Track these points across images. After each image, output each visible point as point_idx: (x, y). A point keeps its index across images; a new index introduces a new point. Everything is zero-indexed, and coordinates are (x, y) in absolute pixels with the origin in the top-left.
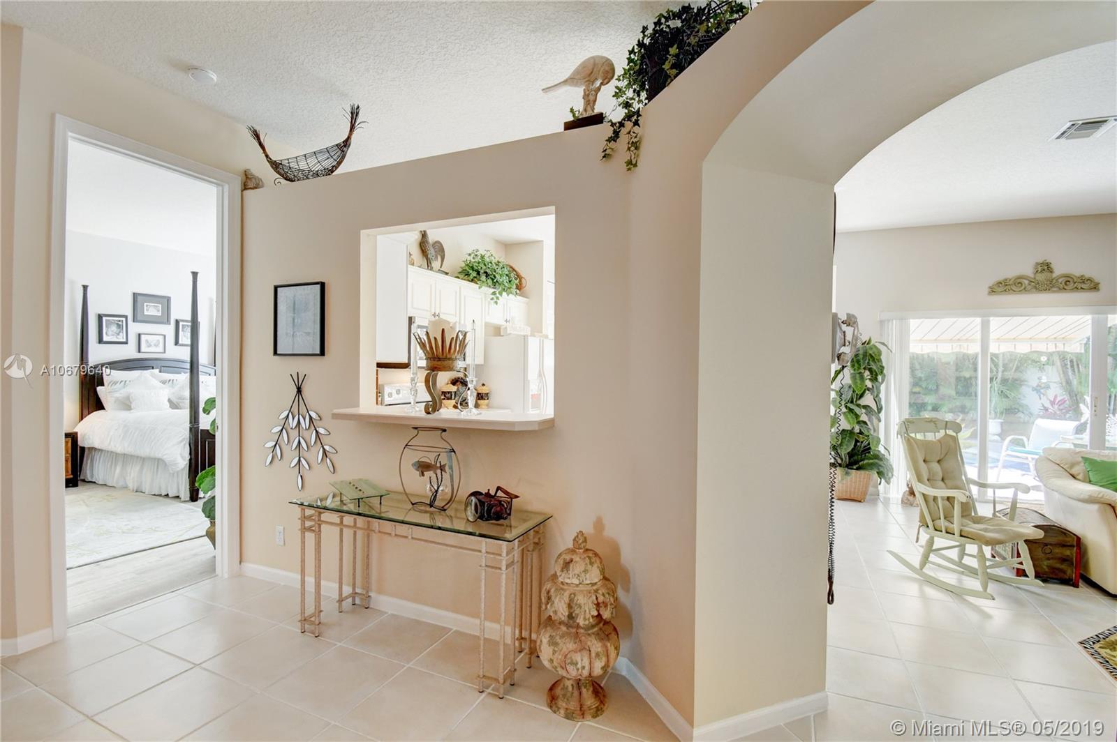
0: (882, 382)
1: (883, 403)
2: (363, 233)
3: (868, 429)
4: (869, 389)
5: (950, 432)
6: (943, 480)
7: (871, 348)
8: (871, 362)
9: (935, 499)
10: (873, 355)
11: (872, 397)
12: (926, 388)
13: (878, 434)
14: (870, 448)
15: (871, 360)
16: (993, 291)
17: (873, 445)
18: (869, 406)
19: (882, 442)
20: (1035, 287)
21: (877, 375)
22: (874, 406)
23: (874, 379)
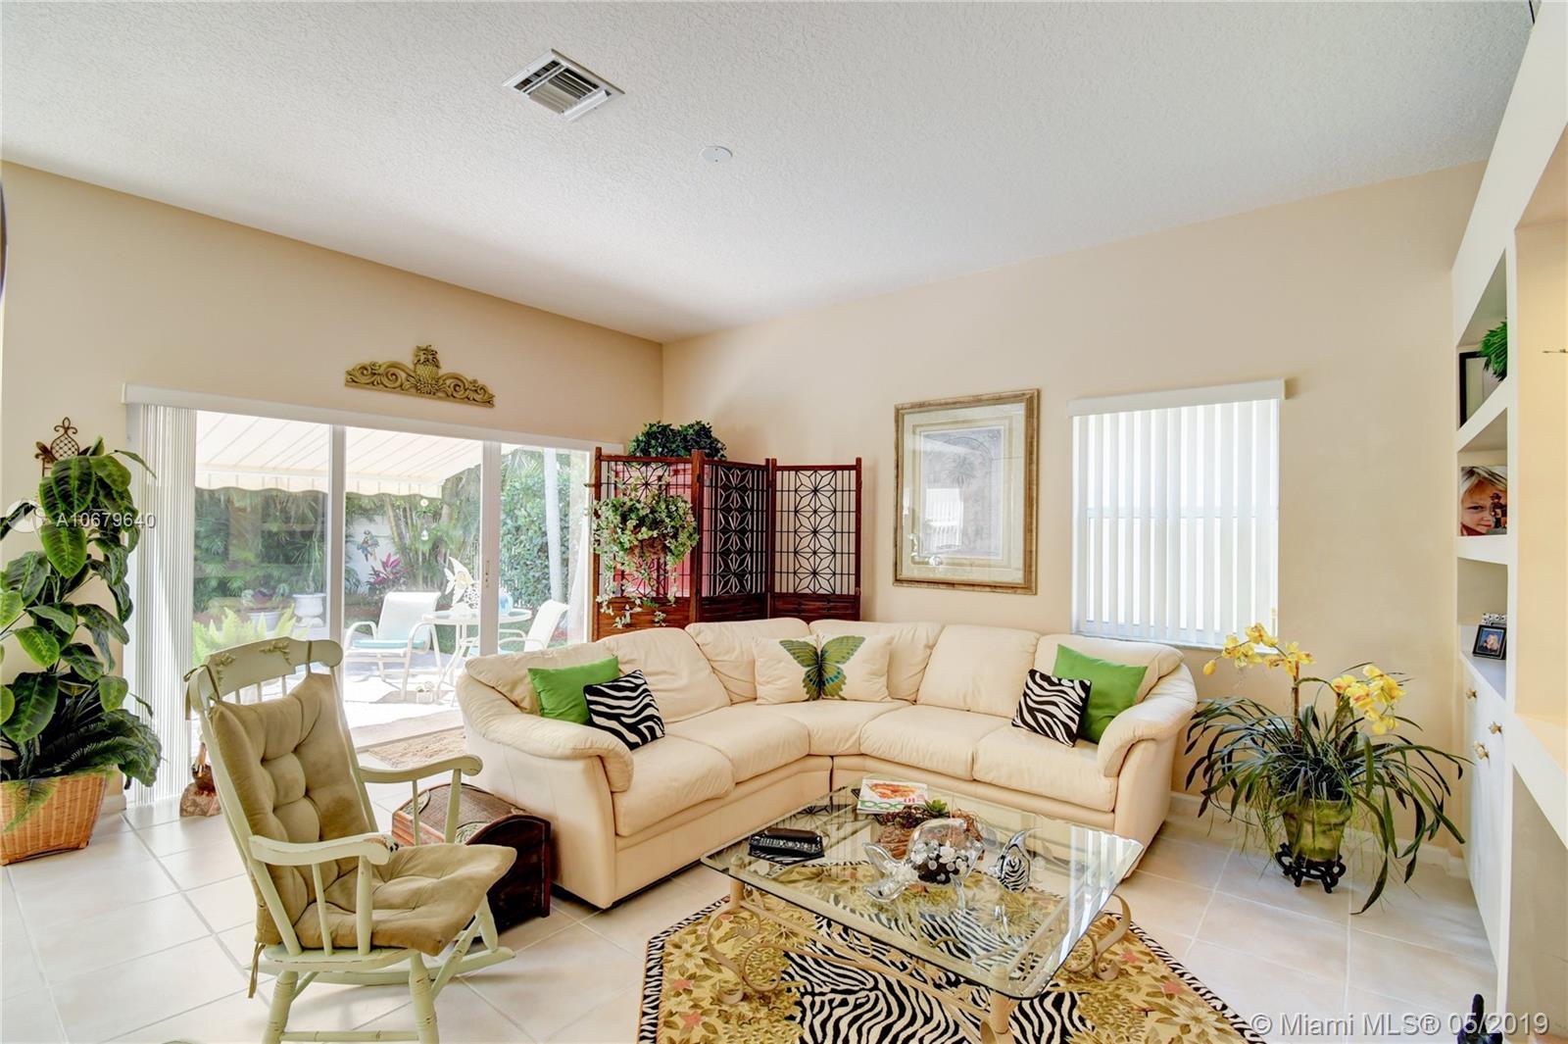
0: (132, 548)
1: (133, 596)
3: (95, 666)
4: (95, 566)
5: (319, 668)
6: (307, 794)
7: (102, 465)
8: (101, 498)
9: (304, 872)
10: (108, 481)
11: (105, 582)
13: (121, 671)
14: (100, 709)
15: (101, 493)
16: (353, 381)
17: (107, 701)
18: (96, 607)
20: (416, 387)
21: (117, 530)
22: (110, 606)
23: (110, 537)
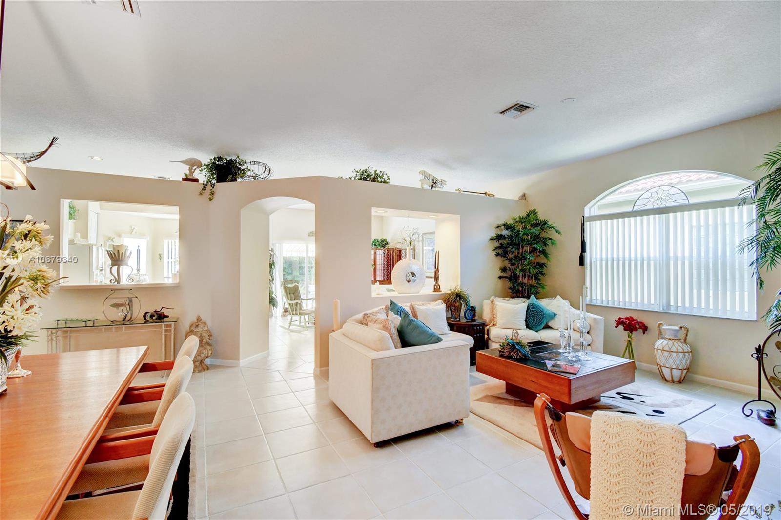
2: (61, 199)
5: (296, 284)
12: (288, 272)
19: (274, 293)
